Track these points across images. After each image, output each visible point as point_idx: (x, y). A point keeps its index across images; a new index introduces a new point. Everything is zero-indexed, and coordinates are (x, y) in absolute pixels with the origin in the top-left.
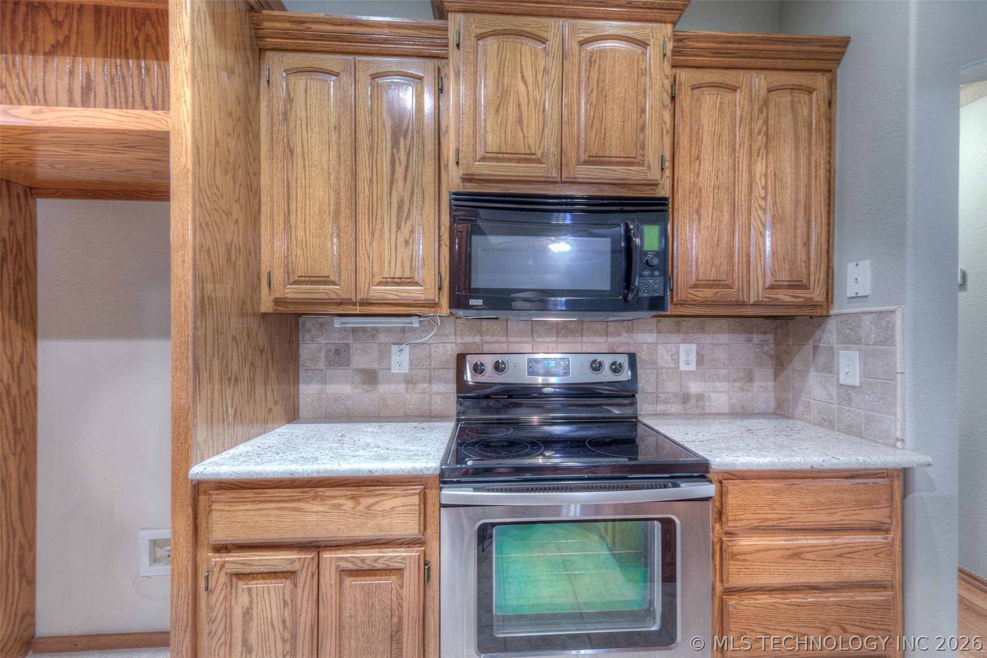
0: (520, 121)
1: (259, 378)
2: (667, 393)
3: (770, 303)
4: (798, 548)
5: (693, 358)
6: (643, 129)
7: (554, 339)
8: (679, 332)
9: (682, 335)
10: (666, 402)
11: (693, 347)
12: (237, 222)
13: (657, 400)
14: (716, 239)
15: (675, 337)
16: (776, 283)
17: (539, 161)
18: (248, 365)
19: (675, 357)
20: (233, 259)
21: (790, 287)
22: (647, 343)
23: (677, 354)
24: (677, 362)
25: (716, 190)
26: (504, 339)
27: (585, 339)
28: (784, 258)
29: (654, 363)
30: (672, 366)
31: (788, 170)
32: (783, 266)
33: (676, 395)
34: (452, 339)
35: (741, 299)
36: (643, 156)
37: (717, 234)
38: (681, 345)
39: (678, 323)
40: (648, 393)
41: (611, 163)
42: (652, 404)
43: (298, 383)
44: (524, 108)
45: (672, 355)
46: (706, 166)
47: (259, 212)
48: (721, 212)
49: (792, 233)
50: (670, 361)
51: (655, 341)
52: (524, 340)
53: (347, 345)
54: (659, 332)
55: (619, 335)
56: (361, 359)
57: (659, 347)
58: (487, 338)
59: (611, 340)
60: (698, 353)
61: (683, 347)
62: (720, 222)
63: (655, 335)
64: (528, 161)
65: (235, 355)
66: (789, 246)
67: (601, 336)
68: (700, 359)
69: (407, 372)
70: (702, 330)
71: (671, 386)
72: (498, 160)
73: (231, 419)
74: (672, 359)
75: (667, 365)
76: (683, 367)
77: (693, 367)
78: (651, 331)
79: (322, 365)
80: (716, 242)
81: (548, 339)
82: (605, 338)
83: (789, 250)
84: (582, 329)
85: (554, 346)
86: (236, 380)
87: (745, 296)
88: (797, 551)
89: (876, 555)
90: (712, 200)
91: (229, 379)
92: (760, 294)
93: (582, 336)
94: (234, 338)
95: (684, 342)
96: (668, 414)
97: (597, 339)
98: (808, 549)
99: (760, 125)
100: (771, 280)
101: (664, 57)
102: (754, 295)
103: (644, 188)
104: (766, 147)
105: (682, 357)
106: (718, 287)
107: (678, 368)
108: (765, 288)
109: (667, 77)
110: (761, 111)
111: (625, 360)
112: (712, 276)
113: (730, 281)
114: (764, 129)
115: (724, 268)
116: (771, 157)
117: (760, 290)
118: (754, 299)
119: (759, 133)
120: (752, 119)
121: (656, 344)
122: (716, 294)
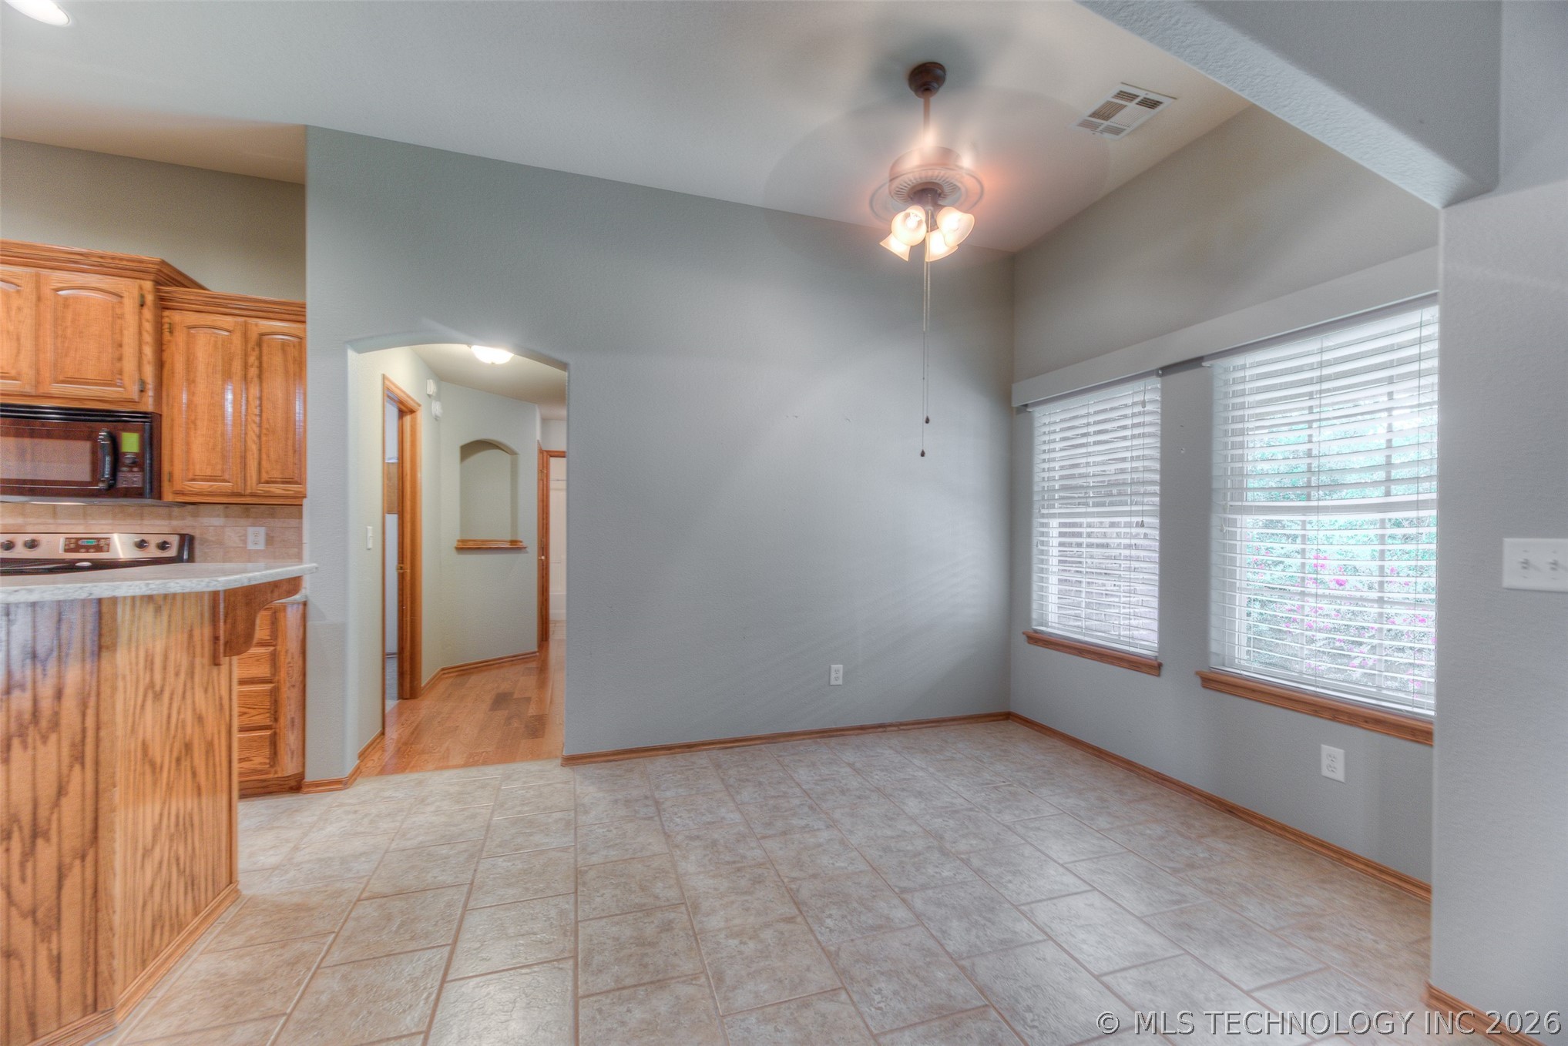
5: (262, 539)
6: (119, 359)
7: (110, 521)
8: (248, 517)
9: (251, 520)
11: (262, 531)
14: (210, 444)
15: (243, 521)
16: (273, 480)
17: (15, 379)
19: (243, 538)
21: (283, 483)
23: (245, 535)
24: (245, 542)
27: (146, 522)
28: (276, 461)
29: (221, 543)
30: (241, 545)
32: (276, 467)
35: (236, 491)
38: (248, 528)
39: (247, 509)
45: (240, 537)
50: (238, 542)
51: (221, 524)
54: (227, 516)
55: (183, 519)
57: (226, 528)
59: (175, 523)
60: (267, 534)
61: (251, 530)
63: (223, 519)
68: (270, 540)
70: (273, 516)
74: (241, 540)
75: (233, 545)
76: (251, 547)
77: (261, 546)
78: (218, 516)
80: (210, 447)
81: (103, 522)
82: (168, 522)
87: (240, 489)
92: (254, 488)
95: (253, 525)
97: (158, 522)
99: (252, 359)
100: (265, 477)
101: (142, 305)
102: (249, 487)
103: (125, 404)
104: (260, 377)
105: (250, 538)
106: (215, 481)
107: (246, 547)
108: (260, 483)
109: (148, 321)
110: (253, 349)
111: (174, 540)
112: (209, 472)
113: (227, 477)
114: (256, 363)
115: (219, 467)
116: (264, 384)
117: (254, 485)
118: (248, 491)
119: (252, 366)
120: (246, 355)
121: (224, 527)
122: (212, 486)
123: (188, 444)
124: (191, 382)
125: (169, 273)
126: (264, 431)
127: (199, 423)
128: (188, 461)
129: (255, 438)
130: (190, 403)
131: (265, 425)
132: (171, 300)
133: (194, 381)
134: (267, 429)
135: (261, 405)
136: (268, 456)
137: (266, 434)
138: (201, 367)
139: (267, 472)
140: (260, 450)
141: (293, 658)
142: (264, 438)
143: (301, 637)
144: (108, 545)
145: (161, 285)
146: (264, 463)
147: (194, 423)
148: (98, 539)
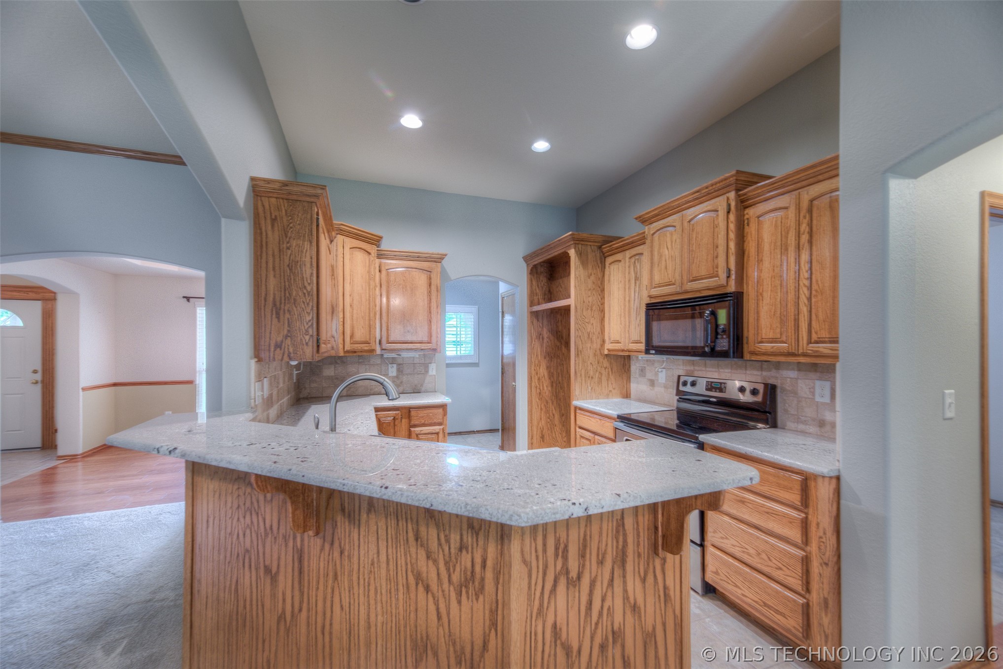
0: (666, 268)
1: (604, 378)
2: (806, 417)
3: (813, 354)
4: (743, 498)
5: (828, 392)
6: (717, 257)
7: (730, 371)
8: (816, 371)
9: (818, 374)
10: (805, 423)
11: (828, 385)
12: (592, 324)
13: (798, 421)
14: (773, 311)
15: (812, 375)
16: (819, 339)
17: (674, 284)
18: (598, 373)
19: (812, 390)
20: (591, 337)
22: (790, 378)
23: (814, 388)
24: (813, 394)
25: (773, 279)
26: (704, 369)
27: (748, 372)
28: (824, 321)
29: (795, 393)
30: (811, 396)
31: (828, 254)
32: (823, 327)
33: (814, 420)
34: (681, 367)
35: (790, 351)
36: (717, 271)
37: (773, 308)
38: (816, 381)
40: (791, 414)
41: (702, 279)
42: (794, 422)
43: (630, 382)
44: (667, 261)
45: (810, 388)
46: (766, 264)
47: (604, 317)
48: (777, 293)
49: (831, 301)
50: (808, 393)
51: (796, 377)
52: (714, 370)
53: (645, 367)
54: (799, 370)
55: (770, 371)
56: (649, 375)
57: (799, 381)
58: (697, 368)
59: (765, 373)
60: (833, 388)
61: (818, 383)
62: (776, 299)
63: (796, 372)
64: (670, 285)
65: (592, 369)
66: (828, 312)
67: (758, 370)
68: (834, 394)
69: (664, 382)
71: (809, 412)
72: (659, 287)
73: (590, 390)
74: (810, 392)
75: (806, 396)
76: (818, 399)
77: (826, 400)
78: (793, 370)
79: (637, 376)
80: (773, 313)
81: (726, 371)
82: (761, 372)
83: (829, 315)
84: (746, 366)
85: (730, 374)
86: (592, 377)
87: (793, 349)
88: (743, 499)
89: (791, 522)
90: (770, 286)
91: (589, 377)
92: (805, 348)
93: (746, 370)
94: (591, 363)
95: (820, 379)
96: (806, 433)
97: (755, 372)
98: (749, 501)
99: (804, 227)
100: (814, 337)
101: (728, 212)
102: (800, 348)
103: (720, 289)
104: (810, 242)
105: (818, 391)
106: (776, 342)
107: (814, 399)
108: (811, 343)
109: (732, 222)
110: (805, 217)
111: (761, 388)
112: (771, 335)
113: (784, 338)
114: (807, 230)
115: (778, 330)
116: (814, 248)
117: (805, 345)
118: (801, 351)
119: (803, 234)
120: (799, 224)
121: (797, 379)
122: (773, 347)
123: (758, 313)
124: (760, 261)
125: (746, 179)
126: (814, 293)
127: (765, 294)
128: (758, 328)
129: (806, 301)
130: (759, 277)
131: (815, 287)
132: (748, 200)
133: (762, 260)
134: (816, 291)
135: (811, 269)
136: (817, 316)
137: (815, 296)
138: (766, 247)
139: (816, 333)
140: (810, 312)
141: (825, 533)
142: (813, 300)
143: (834, 513)
144: (725, 387)
145: (740, 190)
146: (814, 323)
147: (761, 294)
148: (721, 383)
